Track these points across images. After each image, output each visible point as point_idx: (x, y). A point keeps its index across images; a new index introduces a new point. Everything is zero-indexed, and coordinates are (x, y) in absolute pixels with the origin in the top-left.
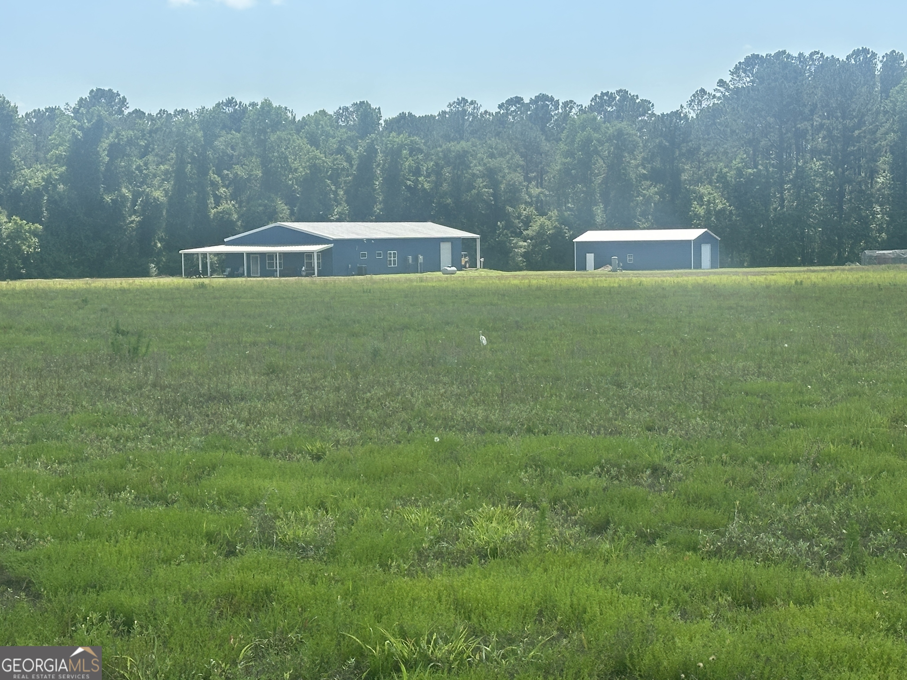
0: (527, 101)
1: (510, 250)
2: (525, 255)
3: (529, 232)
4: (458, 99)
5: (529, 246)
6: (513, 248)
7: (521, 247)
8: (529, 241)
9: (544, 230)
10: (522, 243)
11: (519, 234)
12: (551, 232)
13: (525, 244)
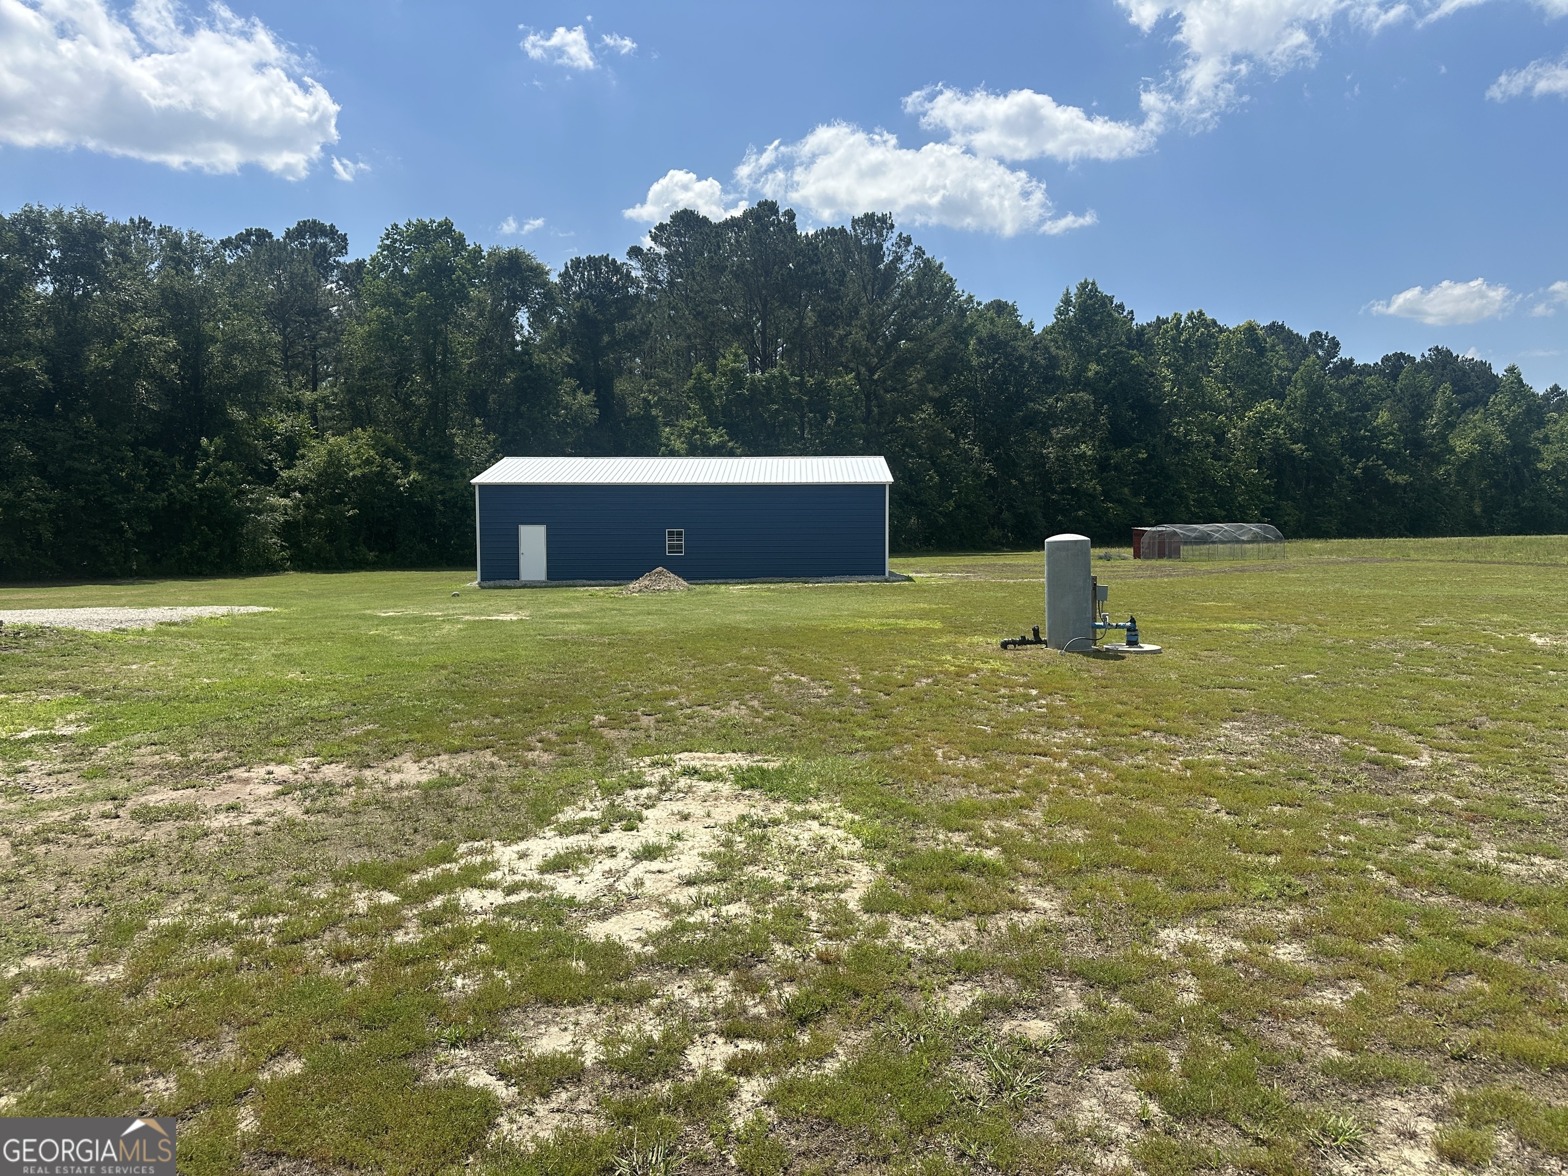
0: (279, 235)
1: (239, 518)
2: (288, 530)
3: (300, 472)
4: (132, 220)
5: (296, 507)
6: (249, 511)
7: (273, 509)
8: (297, 494)
9: (338, 467)
10: (273, 500)
11: (269, 477)
12: (358, 472)
13: (287, 501)
